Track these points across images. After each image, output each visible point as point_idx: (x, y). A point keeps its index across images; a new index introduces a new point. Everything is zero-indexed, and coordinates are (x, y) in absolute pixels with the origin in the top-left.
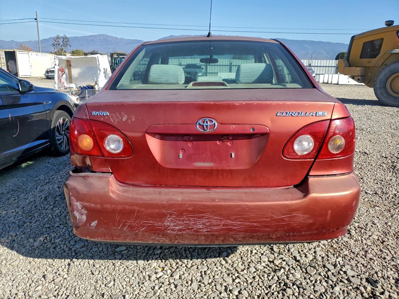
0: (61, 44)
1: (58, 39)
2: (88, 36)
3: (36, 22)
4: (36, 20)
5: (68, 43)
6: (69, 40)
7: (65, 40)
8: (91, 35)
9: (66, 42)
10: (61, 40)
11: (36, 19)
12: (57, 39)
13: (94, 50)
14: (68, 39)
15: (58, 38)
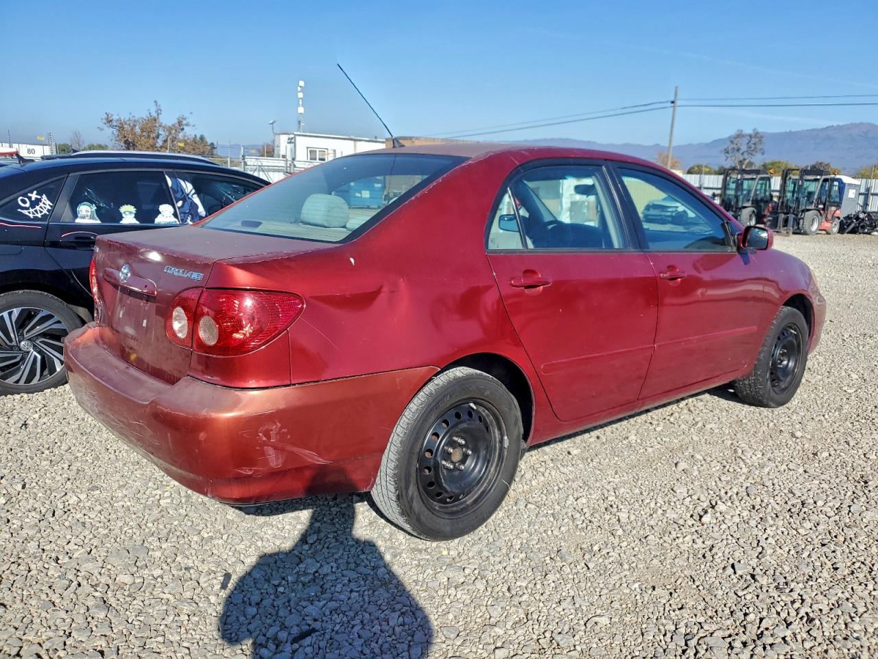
0: (744, 148)
1: (738, 139)
2: (820, 128)
3: (672, 108)
4: (673, 105)
5: (759, 147)
6: (763, 140)
7: (754, 140)
8: (827, 127)
9: (755, 144)
10: (746, 140)
11: (673, 102)
12: (736, 138)
13: (820, 162)
14: (762, 137)
15: (740, 135)
